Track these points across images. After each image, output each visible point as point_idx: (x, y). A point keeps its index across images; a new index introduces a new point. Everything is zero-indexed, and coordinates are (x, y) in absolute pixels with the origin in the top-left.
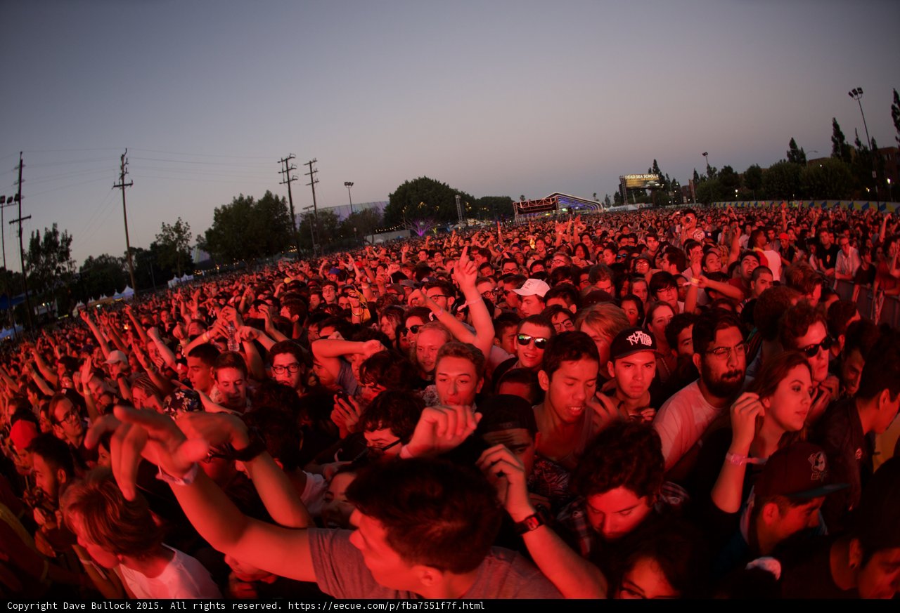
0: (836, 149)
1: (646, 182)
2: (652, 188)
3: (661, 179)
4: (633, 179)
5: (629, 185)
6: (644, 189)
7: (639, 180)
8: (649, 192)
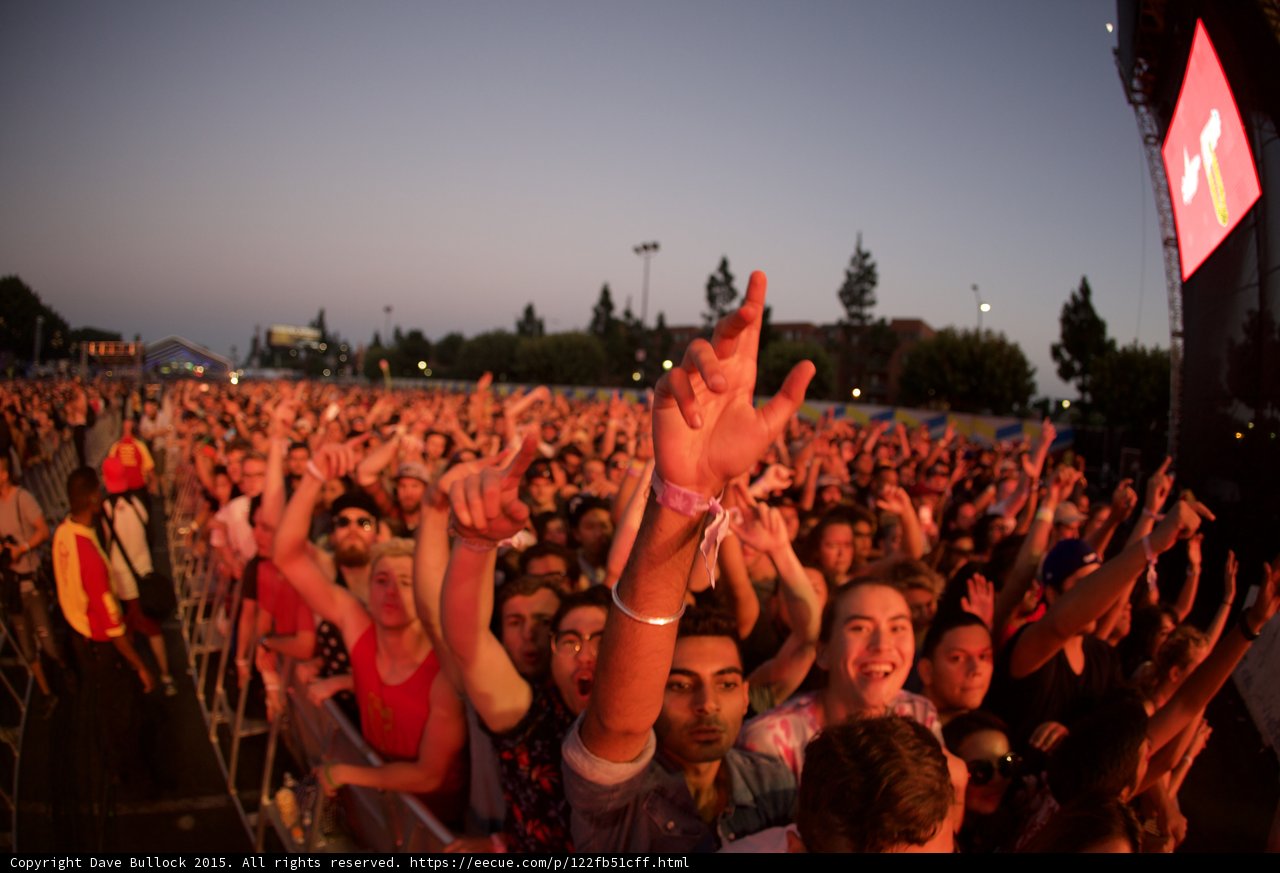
0: (596, 321)
1: (299, 339)
2: (308, 349)
3: (323, 339)
4: (283, 332)
5: (276, 340)
6: (298, 351)
7: (292, 337)
8: (303, 355)
